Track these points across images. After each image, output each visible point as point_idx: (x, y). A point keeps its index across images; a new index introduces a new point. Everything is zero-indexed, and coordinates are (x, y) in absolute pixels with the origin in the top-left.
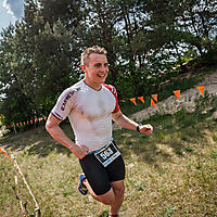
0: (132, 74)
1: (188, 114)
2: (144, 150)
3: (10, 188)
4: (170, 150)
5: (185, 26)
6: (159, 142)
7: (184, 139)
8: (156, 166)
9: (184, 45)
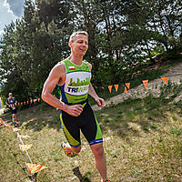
0: (111, 65)
1: (155, 99)
2: (118, 127)
3: (12, 155)
4: (139, 127)
5: (155, 26)
6: (131, 121)
7: (150, 119)
8: (128, 139)
9: (153, 42)
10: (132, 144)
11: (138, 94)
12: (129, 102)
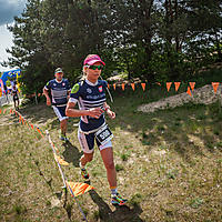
0: (169, 55)
2: (176, 138)
8: (188, 156)
10: (192, 165)
11: (202, 98)
12: (190, 107)
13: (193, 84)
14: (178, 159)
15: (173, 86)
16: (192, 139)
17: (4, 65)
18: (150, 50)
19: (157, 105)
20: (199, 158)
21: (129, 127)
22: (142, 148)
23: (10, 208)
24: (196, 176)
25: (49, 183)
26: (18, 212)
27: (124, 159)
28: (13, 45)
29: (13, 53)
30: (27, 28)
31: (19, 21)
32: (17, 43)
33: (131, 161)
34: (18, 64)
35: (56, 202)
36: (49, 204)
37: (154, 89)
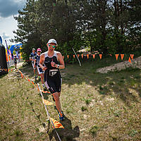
8: (128, 102)
10: (131, 108)
11: (137, 65)
12: (130, 70)
13: (132, 56)
14: (122, 104)
15: (120, 56)
16: (131, 91)
17: (12, 41)
18: (105, 33)
19: (109, 69)
20: (135, 104)
21: (91, 82)
22: (99, 96)
23: (13, 132)
24: (133, 115)
25: (38, 117)
26: (17, 135)
27: (87, 103)
28: (18, 28)
29: (17, 34)
30: (27, 18)
31: (22, 13)
32: (20, 27)
33: (91, 105)
34: (20, 40)
35: (42, 129)
36: (38, 130)
37: (107, 58)
